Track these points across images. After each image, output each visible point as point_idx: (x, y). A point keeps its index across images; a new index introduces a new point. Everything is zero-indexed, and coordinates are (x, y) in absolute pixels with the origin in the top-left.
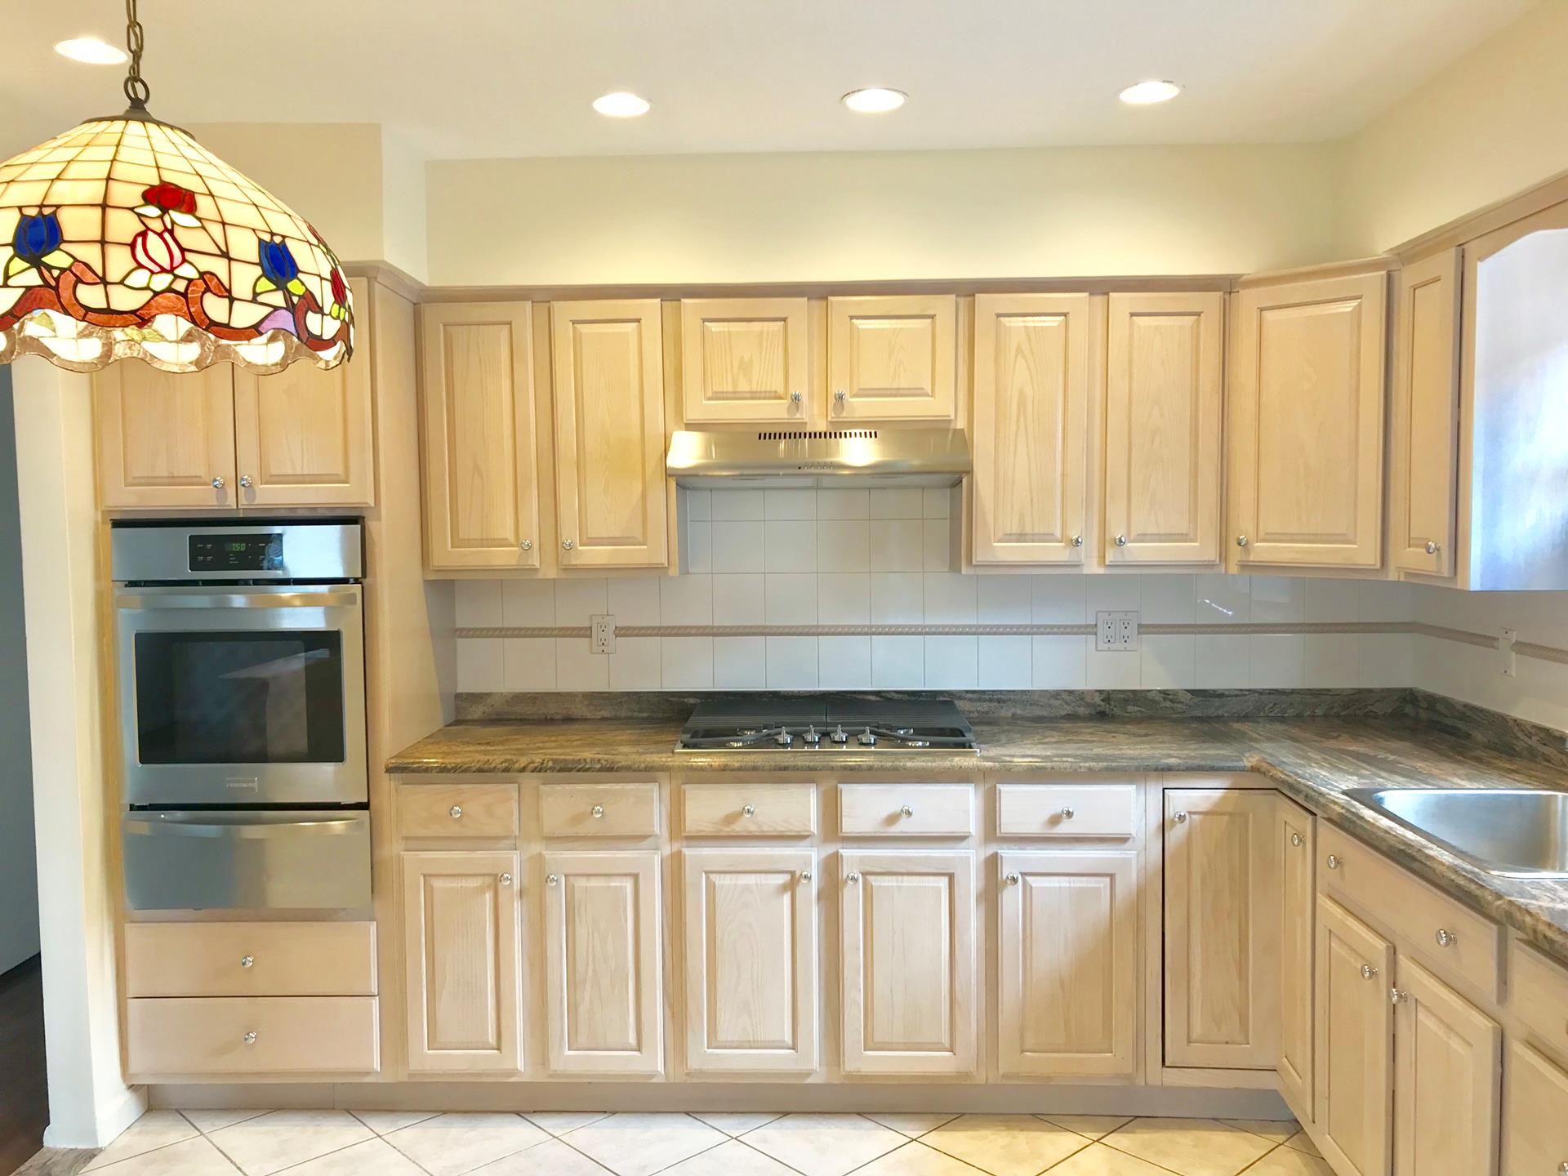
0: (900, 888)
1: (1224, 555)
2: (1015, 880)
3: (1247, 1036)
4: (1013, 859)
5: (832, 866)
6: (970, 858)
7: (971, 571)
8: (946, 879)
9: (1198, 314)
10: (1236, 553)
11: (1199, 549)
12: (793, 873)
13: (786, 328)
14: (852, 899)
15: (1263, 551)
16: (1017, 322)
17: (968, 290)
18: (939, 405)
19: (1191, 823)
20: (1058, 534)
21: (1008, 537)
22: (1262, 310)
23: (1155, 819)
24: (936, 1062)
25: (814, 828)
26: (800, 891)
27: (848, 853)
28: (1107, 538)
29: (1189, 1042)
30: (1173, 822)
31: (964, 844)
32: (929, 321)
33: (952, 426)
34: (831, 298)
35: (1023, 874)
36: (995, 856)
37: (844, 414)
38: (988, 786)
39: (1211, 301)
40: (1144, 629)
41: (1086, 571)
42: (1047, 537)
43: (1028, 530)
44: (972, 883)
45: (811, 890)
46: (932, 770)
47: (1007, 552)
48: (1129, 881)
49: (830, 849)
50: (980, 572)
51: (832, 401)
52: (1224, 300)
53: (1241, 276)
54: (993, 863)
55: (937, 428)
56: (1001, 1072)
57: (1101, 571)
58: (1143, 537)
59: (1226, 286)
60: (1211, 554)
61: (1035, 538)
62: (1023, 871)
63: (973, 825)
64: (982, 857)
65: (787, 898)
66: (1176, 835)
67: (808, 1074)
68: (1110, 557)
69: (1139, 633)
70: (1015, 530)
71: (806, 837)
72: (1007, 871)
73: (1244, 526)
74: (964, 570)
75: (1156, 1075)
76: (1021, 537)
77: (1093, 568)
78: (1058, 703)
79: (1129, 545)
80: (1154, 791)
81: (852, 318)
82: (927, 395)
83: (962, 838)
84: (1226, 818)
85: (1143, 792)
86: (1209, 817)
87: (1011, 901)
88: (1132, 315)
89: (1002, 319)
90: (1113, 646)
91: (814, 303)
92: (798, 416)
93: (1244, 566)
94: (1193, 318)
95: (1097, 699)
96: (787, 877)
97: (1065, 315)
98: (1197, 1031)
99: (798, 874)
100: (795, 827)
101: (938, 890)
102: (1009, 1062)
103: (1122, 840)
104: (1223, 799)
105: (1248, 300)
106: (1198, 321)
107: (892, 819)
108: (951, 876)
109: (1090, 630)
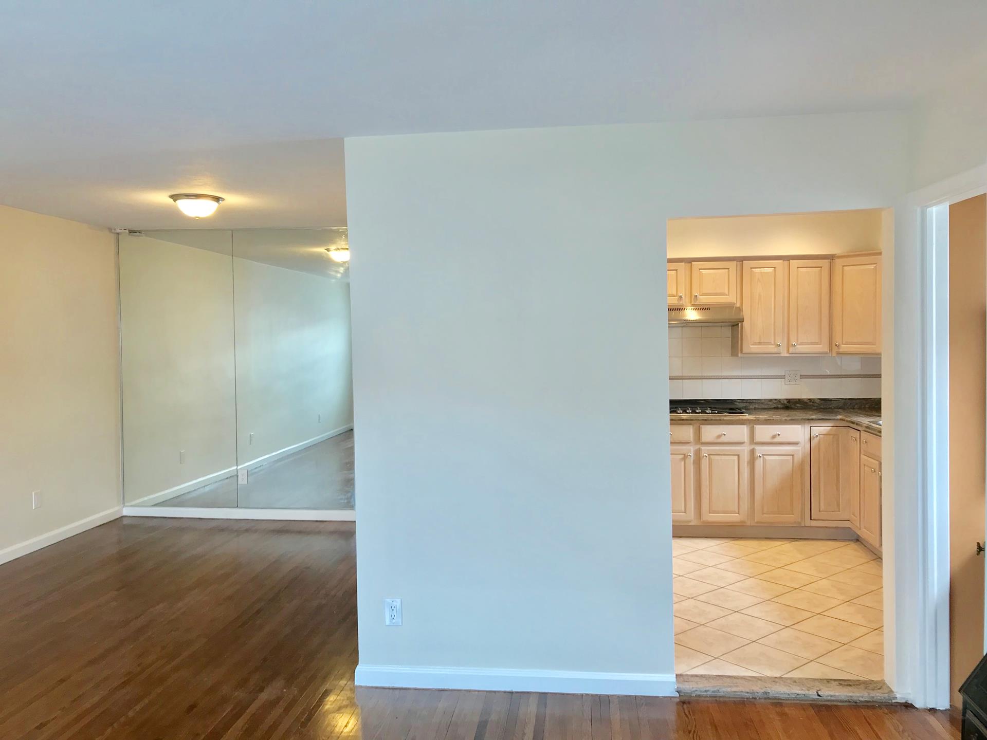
0: (721, 459)
1: (831, 350)
2: (760, 456)
3: (839, 509)
4: (760, 450)
5: (698, 453)
6: (745, 450)
7: (742, 355)
8: (737, 457)
9: (821, 267)
10: (835, 349)
11: (823, 348)
12: (684, 455)
13: (677, 273)
14: (705, 463)
15: (844, 348)
16: (758, 270)
17: (741, 260)
18: (731, 298)
19: (820, 437)
20: (773, 343)
21: (755, 344)
22: (843, 266)
23: (808, 437)
24: (734, 518)
25: (692, 440)
26: (687, 461)
27: (703, 448)
28: (790, 344)
29: (820, 511)
30: (814, 437)
31: (742, 445)
32: (727, 270)
33: (735, 306)
34: (693, 263)
35: (763, 455)
36: (753, 449)
37: (697, 302)
38: (751, 426)
39: (826, 263)
40: (802, 377)
41: (782, 355)
42: (769, 344)
43: (762, 341)
44: (745, 457)
45: (691, 460)
46: (732, 420)
47: (754, 348)
48: (798, 457)
49: (697, 447)
50: (745, 356)
51: (693, 297)
52: (830, 262)
53: (836, 254)
54: (752, 452)
55: (730, 306)
56: (755, 521)
57: (788, 355)
58: (802, 344)
59: (831, 258)
60: (826, 349)
61: (765, 344)
62: (763, 454)
63: (746, 438)
64: (749, 449)
65: (683, 463)
66: (814, 442)
67: (690, 521)
68: (791, 350)
69: (801, 378)
70: (758, 341)
71: (689, 443)
72: (758, 454)
73: (837, 340)
74: (740, 355)
75: (808, 523)
76: (760, 344)
77: (785, 354)
78: (771, 403)
79: (797, 346)
80: (807, 427)
81: (700, 269)
82: (726, 295)
83: (741, 443)
84: (831, 436)
85: (803, 428)
86: (825, 436)
87: (759, 464)
88: (798, 268)
89: (753, 269)
90: (792, 383)
91: (687, 264)
92: (681, 302)
93: (838, 353)
94: (820, 268)
95: (785, 402)
96: (683, 456)
97: (775, 268)
98: (822, 507)
99: (686, 455)
100: (686, 439)
101: (734, 460)
102: (758, 517)
103: (796, 444)
104: (831, 430)
105: (838, 263)
106: (821, 270)
107: (719, 437)
108: (738, 455)
109: (782, 377)
